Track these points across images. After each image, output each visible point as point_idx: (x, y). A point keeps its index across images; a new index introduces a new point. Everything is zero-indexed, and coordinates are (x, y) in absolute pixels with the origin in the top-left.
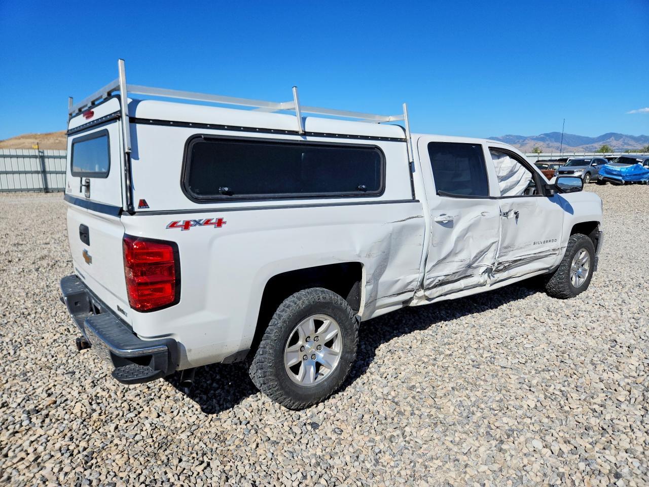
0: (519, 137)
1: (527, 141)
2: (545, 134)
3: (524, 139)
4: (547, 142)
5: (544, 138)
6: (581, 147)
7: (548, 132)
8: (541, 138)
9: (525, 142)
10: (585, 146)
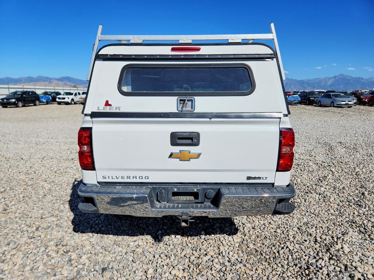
0: (47, 78)
1: (52, 81)
2: (62, 77)
3: (51, 79)
4: (64, 82)
5: (62, 79)
6: (83, 85)
7: (64, 76)
8: (61, 79)
9: (51, 81)
10: (84, 85)
